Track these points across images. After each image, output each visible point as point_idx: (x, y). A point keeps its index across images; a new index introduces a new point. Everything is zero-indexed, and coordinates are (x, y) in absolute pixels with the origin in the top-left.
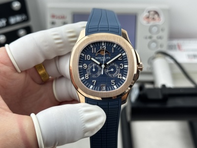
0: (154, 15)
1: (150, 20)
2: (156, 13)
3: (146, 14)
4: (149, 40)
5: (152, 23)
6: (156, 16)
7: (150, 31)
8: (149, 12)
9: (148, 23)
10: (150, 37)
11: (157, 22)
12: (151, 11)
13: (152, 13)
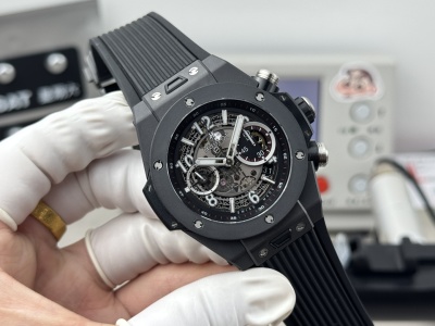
0: (360, 78)
1: (352, 90)
2: (366, 74)
3: (342, 77)
4: (350, 137)
5: (356, 97)
6: (365, 81)
7: (352, 114)
8: (349, 72)
9: (348, 96)
10: (353, 130)
11: (367, 96)
12: (354, 71)
13: (356, 74)
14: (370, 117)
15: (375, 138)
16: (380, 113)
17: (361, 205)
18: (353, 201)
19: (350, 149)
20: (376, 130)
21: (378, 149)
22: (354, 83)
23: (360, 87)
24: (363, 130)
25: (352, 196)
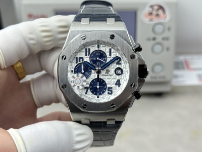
0: (158, 10)
1: (153, 17)
2: (161, 8)
3: (148, 10)
4: (152, 42)
5: (156, 20)
6: (160, 12)
7: (153, 31)
8: (152, 7)
9: (151, 20)
10: (154, 39)
11: (161, 20)
12: (155, 6)
13: (156, 8)
14: (163, 31)
15: (166, 43)
16: (169, 29)
17: (158, 80)
18: (154, 77)
19: (152, 49)
20: (167, 39)
21: (168, 49)
22: (154, 13)
23: (158, 15)
24: (159, 39)
25: (154, 75)
